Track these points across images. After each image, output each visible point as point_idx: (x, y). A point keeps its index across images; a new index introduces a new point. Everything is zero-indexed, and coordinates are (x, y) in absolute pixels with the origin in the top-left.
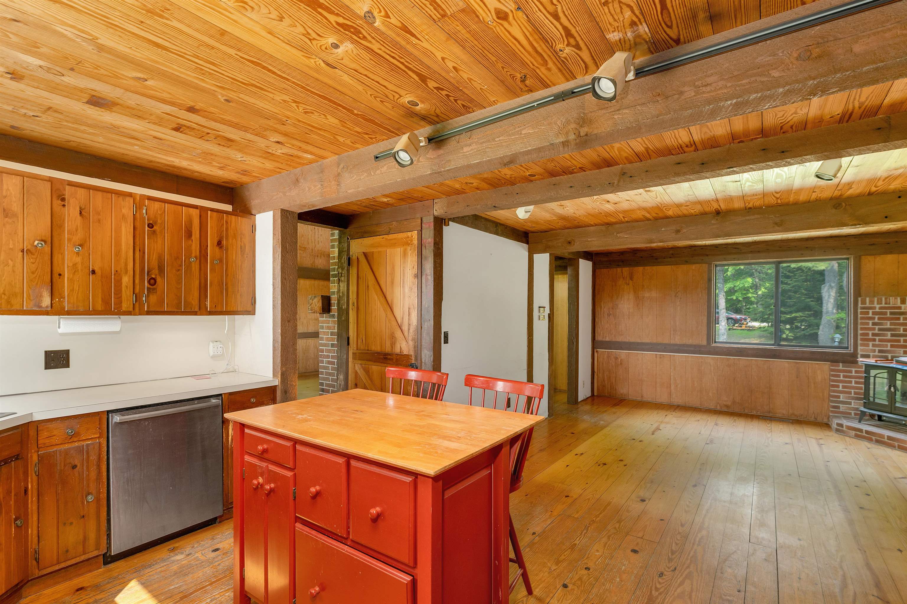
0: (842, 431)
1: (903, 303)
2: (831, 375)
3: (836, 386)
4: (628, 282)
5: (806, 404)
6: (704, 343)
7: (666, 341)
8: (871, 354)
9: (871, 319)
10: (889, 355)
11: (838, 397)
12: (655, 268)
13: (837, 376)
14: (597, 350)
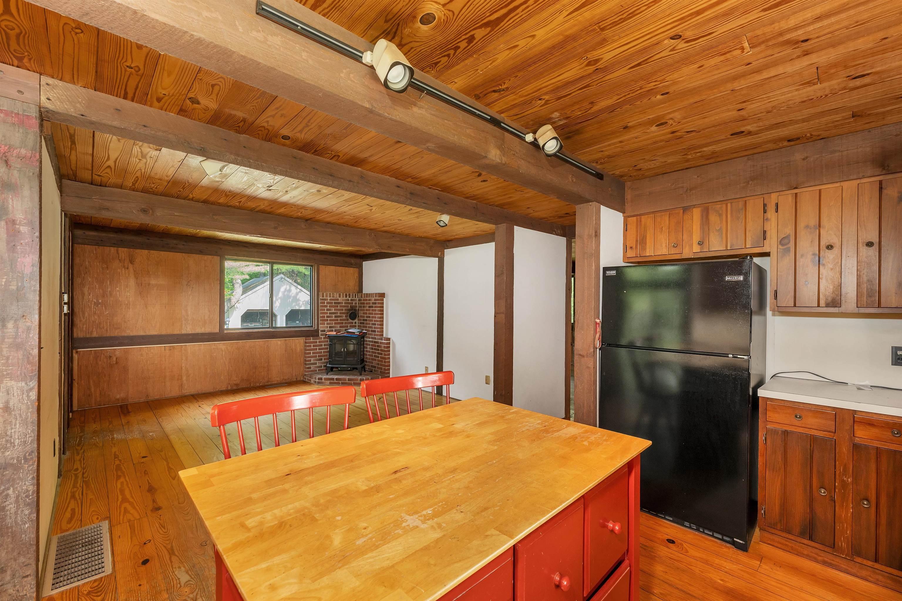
0: (322, 383)
1: (340, 297)
2: (306, 346)
3: (310, 353)
4: (126, 265)
5: (291, 370)
6: (217, 330)
7: (176, 332)
8: (326, 329)
9: (326, 306)
10: (334, 329)
11: (310, 360)
12: (162, 253)
13: (310, 346)
14: (78, 350)
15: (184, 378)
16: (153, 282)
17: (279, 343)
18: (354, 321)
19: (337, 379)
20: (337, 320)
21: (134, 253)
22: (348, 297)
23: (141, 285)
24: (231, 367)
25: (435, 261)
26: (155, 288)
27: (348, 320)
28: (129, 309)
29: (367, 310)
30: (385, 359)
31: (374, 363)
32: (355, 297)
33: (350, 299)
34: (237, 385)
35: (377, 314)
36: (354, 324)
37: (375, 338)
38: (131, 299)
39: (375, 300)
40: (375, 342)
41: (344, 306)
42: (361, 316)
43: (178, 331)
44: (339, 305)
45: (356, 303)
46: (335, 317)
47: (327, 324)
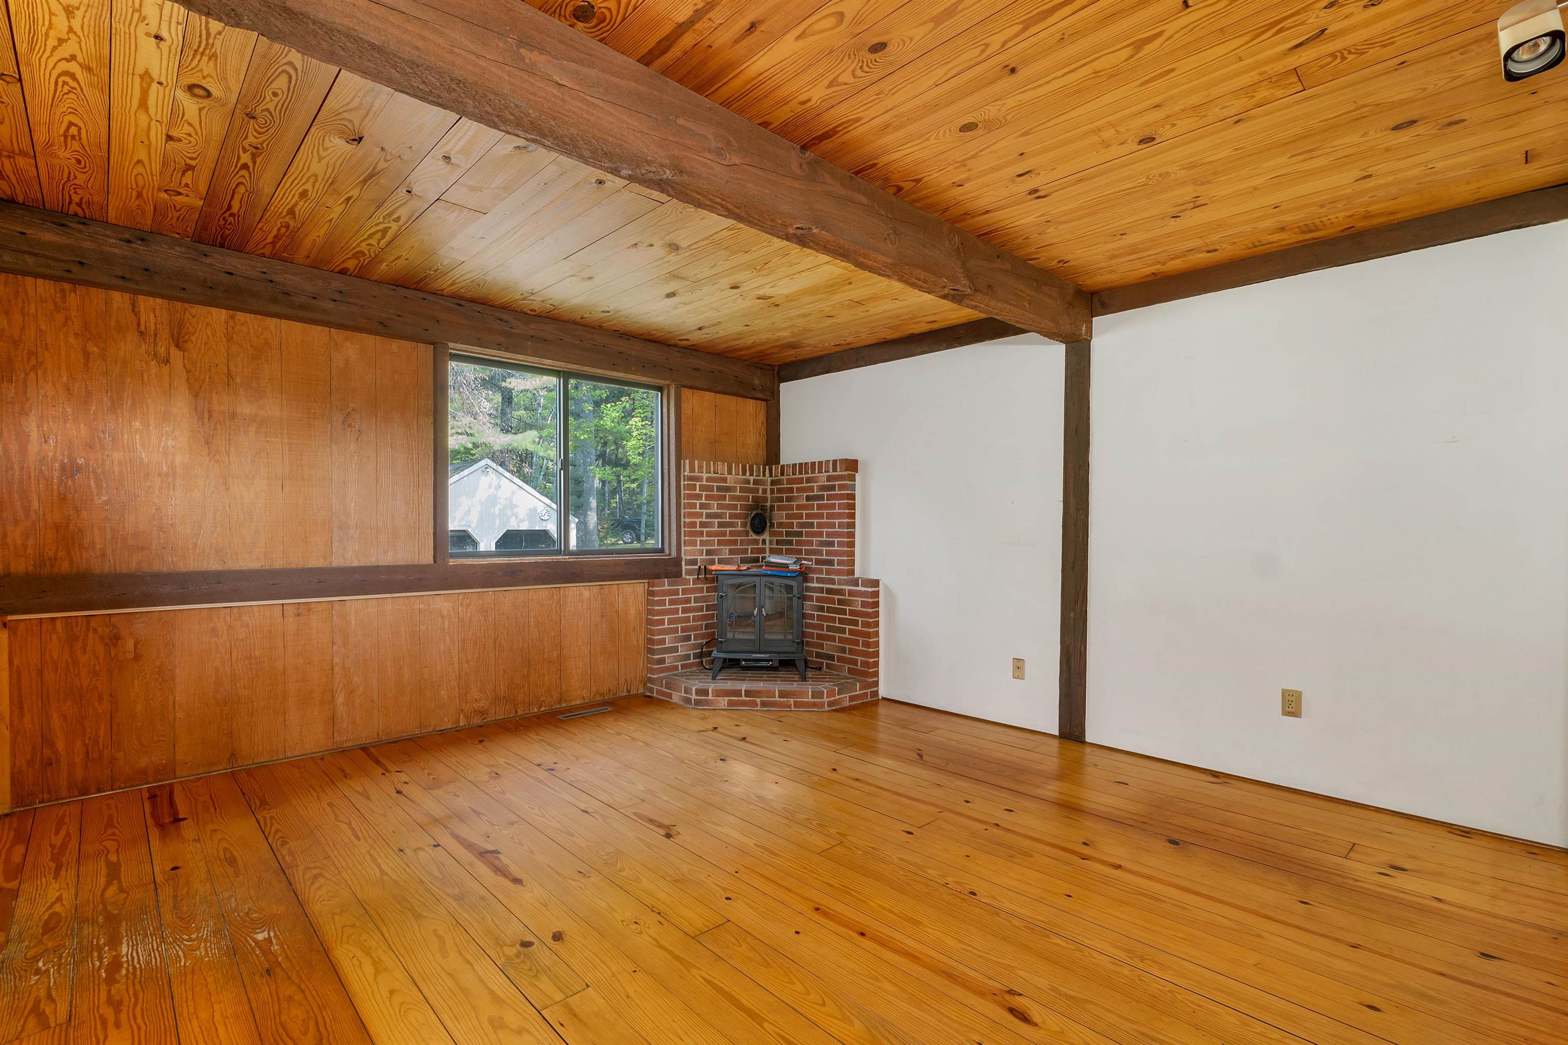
0: (707, 703)
1: (730, 473)
2: (649, 602)
3: (662, 622)
4: (162, 350)
5: (616, 666)
6: (427, 558)
7: (316, 562)
8: (699, 558)
9: (698, 497)
10: (716, 558)
11: (663, 641)
12: (272, 322)
13: (662, 603)
14: (10, 618)
15: (340, 699)
16: (246, 408)
17: (586, 593)
18: (761, 538)
19: (748, 693)
20: (724, 534)
21: (187, 315)
22: (748, 474)
23: (210, 416)
24: (467, 662)
25: (1057, 352)
26: (252, 429)
27: (747, 534)
28: (174, 489)
29: (799, 507)
30: (868, 635)
31: (828, 647)
32: (764, 475)
33: (752, 478)
34: (482, 713)
35: (839, 516)
36: (760, 546)
37: (832, 582)
38: (178, 459)
39: (829, 479)
40: (829, 591)
41: (739, 498)
42: (780, 525)
43: (321, 561)
44: (727, 494)
45: (765, 491)
46: (721, 525)
47: (703, 543)
